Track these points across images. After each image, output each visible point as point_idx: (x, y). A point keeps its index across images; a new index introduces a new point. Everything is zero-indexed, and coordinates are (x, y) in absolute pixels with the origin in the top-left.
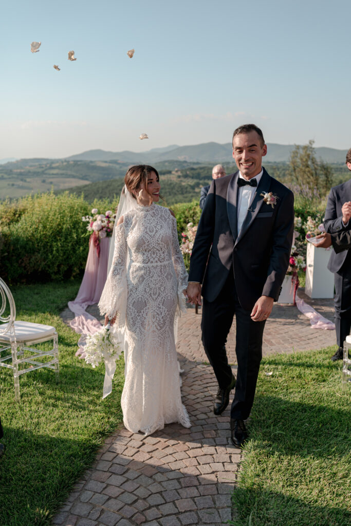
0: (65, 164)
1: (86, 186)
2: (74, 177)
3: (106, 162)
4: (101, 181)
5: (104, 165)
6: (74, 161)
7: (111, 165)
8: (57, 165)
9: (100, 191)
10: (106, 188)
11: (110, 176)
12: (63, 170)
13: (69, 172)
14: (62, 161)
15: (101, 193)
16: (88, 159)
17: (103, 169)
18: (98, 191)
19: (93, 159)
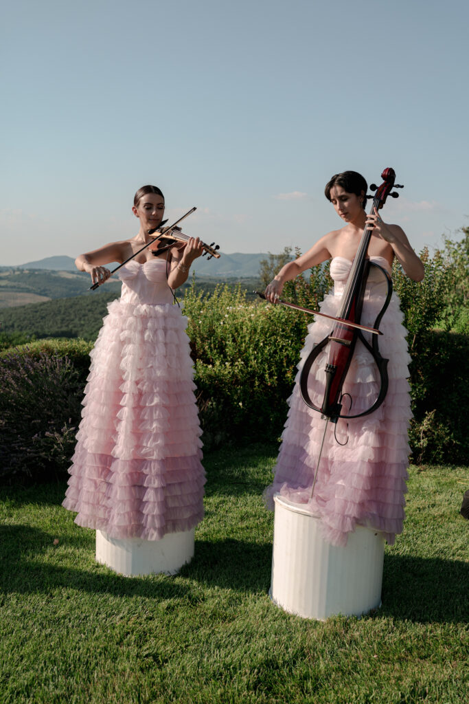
0: (17, 273)
1: (44, 303)
2: (28, 291)
3: (73, 273)
4: (65, 299)
5: (70, 276)
6: (30, 270)
7: (80, 276)
8: (7, 274)
9: (62, 312)
10: (71, 307)
11: (78, 292)
12: (15, 281)
13: (23, 285)
14: (14, 270)
15: (64, 314)
16: (49, 268)
17: (68, 281)
18: (60, 311)
19: (56, 269)
